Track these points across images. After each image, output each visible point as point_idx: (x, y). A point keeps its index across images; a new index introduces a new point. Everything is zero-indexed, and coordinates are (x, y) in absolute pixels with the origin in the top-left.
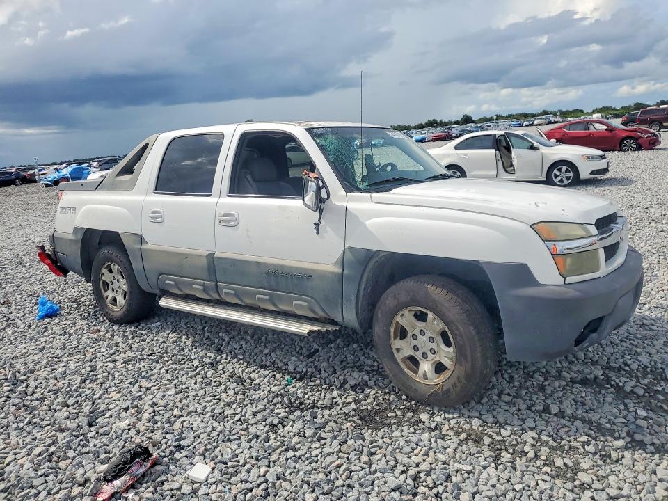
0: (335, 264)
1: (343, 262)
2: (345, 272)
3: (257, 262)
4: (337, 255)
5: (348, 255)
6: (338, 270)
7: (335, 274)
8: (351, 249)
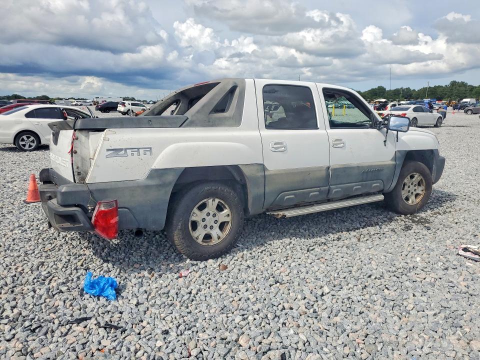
0: (392, 160)
1: (395, 158)
2: (397, 163)
3: (358, 167)
4: (392, 155)
5: (398, 154)
6: (394, 163)
7: (393, 164)
8: (398, 151)
